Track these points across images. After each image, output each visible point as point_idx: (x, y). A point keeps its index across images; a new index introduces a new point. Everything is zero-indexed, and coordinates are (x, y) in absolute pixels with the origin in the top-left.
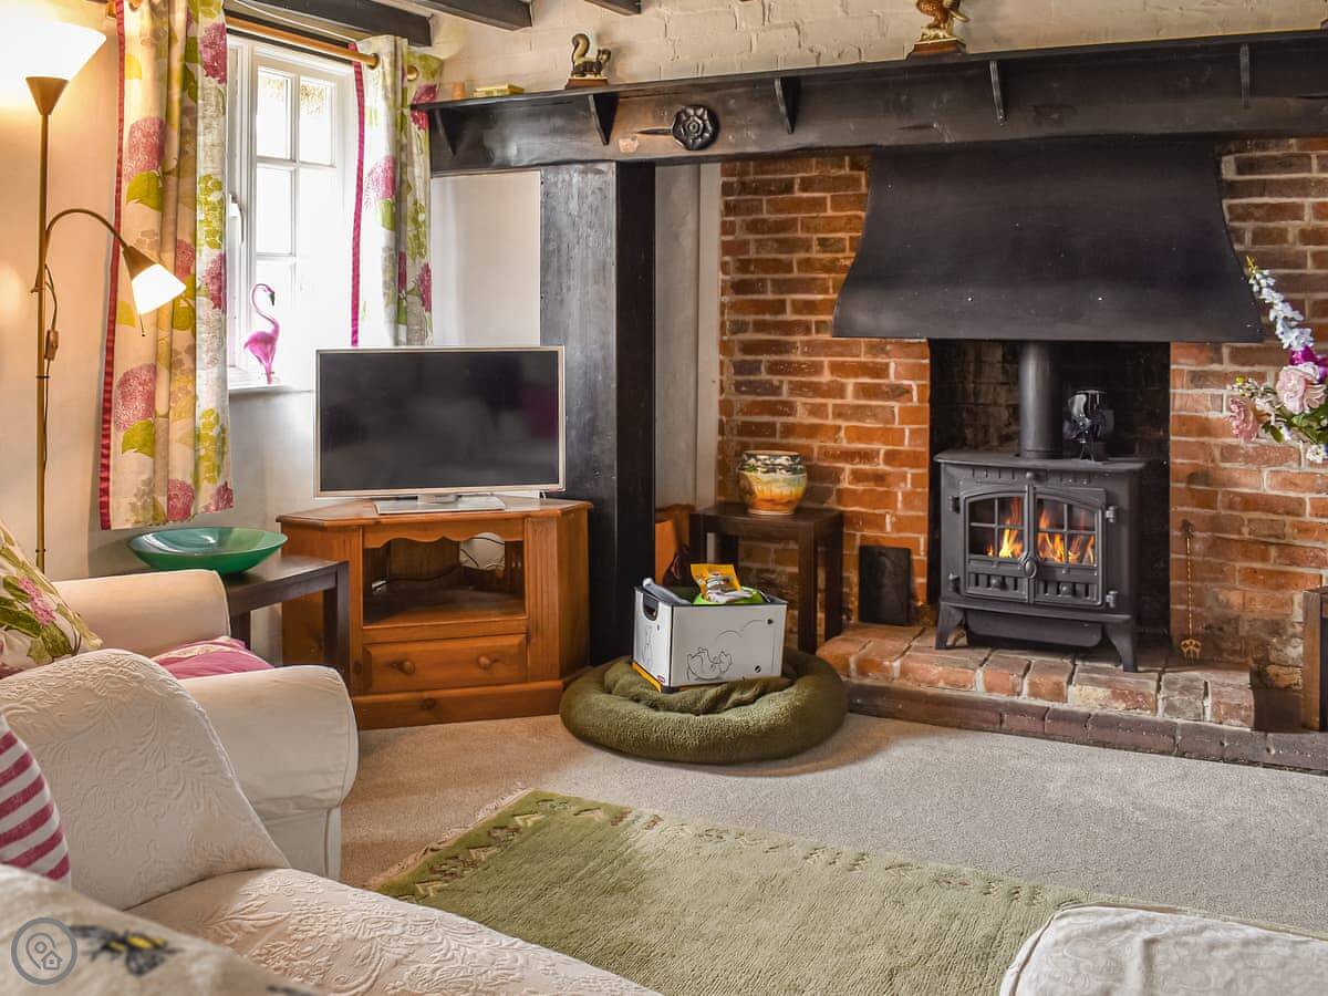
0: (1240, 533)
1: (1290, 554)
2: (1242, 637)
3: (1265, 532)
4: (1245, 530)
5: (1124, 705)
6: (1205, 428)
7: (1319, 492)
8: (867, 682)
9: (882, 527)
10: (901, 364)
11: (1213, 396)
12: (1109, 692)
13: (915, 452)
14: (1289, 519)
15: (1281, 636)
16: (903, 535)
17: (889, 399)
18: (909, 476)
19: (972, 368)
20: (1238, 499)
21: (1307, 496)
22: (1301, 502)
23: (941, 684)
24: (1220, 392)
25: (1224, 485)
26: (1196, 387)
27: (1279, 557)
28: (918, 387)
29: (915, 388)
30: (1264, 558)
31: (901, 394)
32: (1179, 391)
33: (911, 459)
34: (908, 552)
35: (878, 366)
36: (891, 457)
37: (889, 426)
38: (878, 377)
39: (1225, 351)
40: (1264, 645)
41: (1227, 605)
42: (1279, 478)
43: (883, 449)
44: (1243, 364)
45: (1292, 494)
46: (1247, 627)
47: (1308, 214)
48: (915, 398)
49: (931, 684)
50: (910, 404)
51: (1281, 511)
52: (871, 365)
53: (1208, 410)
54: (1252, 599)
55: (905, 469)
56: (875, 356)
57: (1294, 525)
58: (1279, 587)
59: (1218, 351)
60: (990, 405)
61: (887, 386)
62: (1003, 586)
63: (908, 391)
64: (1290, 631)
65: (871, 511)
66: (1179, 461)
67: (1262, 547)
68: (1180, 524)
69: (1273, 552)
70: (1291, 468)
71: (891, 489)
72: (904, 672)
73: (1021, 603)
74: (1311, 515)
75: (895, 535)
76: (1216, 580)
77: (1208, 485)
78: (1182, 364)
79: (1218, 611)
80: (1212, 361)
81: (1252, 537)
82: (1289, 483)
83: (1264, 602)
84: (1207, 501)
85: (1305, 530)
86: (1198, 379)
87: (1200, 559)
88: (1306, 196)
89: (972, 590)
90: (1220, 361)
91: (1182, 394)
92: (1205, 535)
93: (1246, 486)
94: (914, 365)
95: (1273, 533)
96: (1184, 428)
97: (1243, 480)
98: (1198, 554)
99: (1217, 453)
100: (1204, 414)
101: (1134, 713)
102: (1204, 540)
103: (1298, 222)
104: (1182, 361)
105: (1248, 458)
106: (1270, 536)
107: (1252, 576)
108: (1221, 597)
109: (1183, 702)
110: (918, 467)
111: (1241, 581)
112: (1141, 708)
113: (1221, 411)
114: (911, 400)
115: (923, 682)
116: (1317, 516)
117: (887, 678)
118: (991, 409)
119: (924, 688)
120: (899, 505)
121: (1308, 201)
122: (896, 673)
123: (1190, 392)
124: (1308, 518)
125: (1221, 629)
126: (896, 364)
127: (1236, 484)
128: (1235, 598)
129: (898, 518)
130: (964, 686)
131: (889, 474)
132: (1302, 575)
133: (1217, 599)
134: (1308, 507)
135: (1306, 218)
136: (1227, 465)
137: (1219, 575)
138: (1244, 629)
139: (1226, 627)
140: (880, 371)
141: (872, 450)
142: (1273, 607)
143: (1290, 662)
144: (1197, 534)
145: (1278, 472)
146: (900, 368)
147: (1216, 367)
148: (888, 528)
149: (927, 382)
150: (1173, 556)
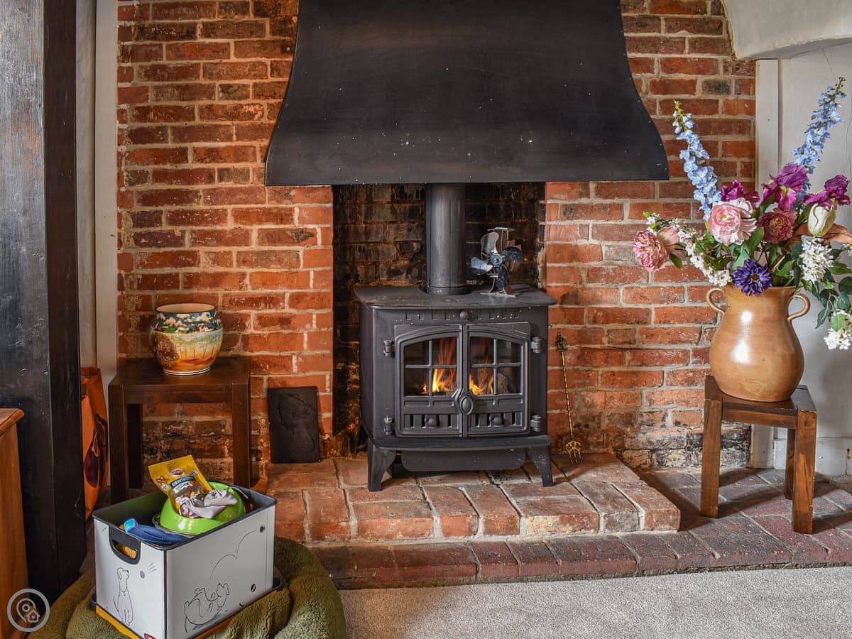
0: (601, 343)
1: (641, 356)
2: (603, 430)
3: (621, 340)
4: (605, 340)
5: (571, 528)
6: (574, 254)
7: (662, 303)
8: (324, 545)
9: (288, 368)
10: (306, 209)
11: (581, 226)
12: (557, 518)
13: (319, 294)
14: (638, 327)
15: (632, 425)
16: (308, 374)
17: (293, 244)
18: (314, 317)
19: (363, 208)
20: (600, 314)
21: (653, 307)
22: (648, 312)
23: (400, 536)
24: (587, 222)
25: (590, 304)
26: (568, 219)
27: (633, 360)
28: (321, 230)
29: (319, 231)
30: (621, 363)
31: (305, 238)
32: (553, 223)
33: (317, 301)
34: (315, 389)
35: (283, 212)
36: (296, 300)
37: (293, 270)
38: (282, 223)
39: (592, 186)
40: (621, 435)
41: (592, 405)
42: (632, 293)
43: (288, 293)
44: (606, 197)
45: (642, 306)
46: (607, 421)
47: (657, 67)
48: (319, 241)
49: (389, 537)
50: (313, 248)
51: (633, 320)
52: (275, 211)
53: (577, 238)
54: (612, 398)
55: (310, 310)
56: (279, 202)
57: (642, 333)
58: (633, 385)
59: (586, 187)
60: (380, 243)
61: (291, 230)
62: (438, 424)
63: (312, 235)
64: (640, 419)
65: (278, 354)
66: (554, 284)
67: (620, 353)
68: (555, 340)
69: (628, 356)
70: (642, 285)
71: (297, 331)
72: (361, 530)
73: (455, 438)
74: (655, 322)
75: (302, 375)
76: (584, 385)
77: (577, 304)
78: (556, 198)
79: (584, 410)
80: (581, 195)
81: (611, 345)
82: (641, 297)
83: (621, 399)
84: (576, 317)
85: (651, 335)
86: (570, 211)
87: (571, 368)
88: (656, 52)
89: (407, 431)
90: (588, 195)
91: (556, 226)
92: (574, 347)
93: (606, 302)
94: (318, 209)
95: (627, 340)
96: (558, 256)
97: (605, 298)
98: (570, 365)
99: (584, 275)
100: (573, 243)
101: (579, 534)
102: (574, 352)
103: (649, 75)
104: (557, 196)
105: (609, 278)
106: (624, 343)
107: (611, 378)
108: (587, 399)
109: (621, 516)
110: (322, 307)
111: (603, 384)
112: (585, 528)
113: (588, 239)
114: (315, 244)
115: (380, 537)
116: (660, 322)
117: (343, 539)
118: (379, 247)
119: (382, 543)
120: (305, 346)
121: (657, 57)
122: (353, 532)
123: (563, 223)
124: (652, 325)
125: (587, 426)
126: (300, 208)
127: (599, 301)
128: (598, 398)
129: (304, 358)
130: (422, 535)
131: (295, 316)
132: (650, 373)
133: (584, 399)
134: (653, 316)
135: (656, 71)
136: (591, 285)
137: (586, 380)
138: (605, 423)
139: (590, 424)
140: (284, 217)
141: (277, 295)
142: (627, 402)
143: (641, 446)
144: (569, 347)
145: (632, 288)
146: (304, 213)
147: (584, 201)
148: (295, 368)
149: (330, 225)
150: (550, 368)
